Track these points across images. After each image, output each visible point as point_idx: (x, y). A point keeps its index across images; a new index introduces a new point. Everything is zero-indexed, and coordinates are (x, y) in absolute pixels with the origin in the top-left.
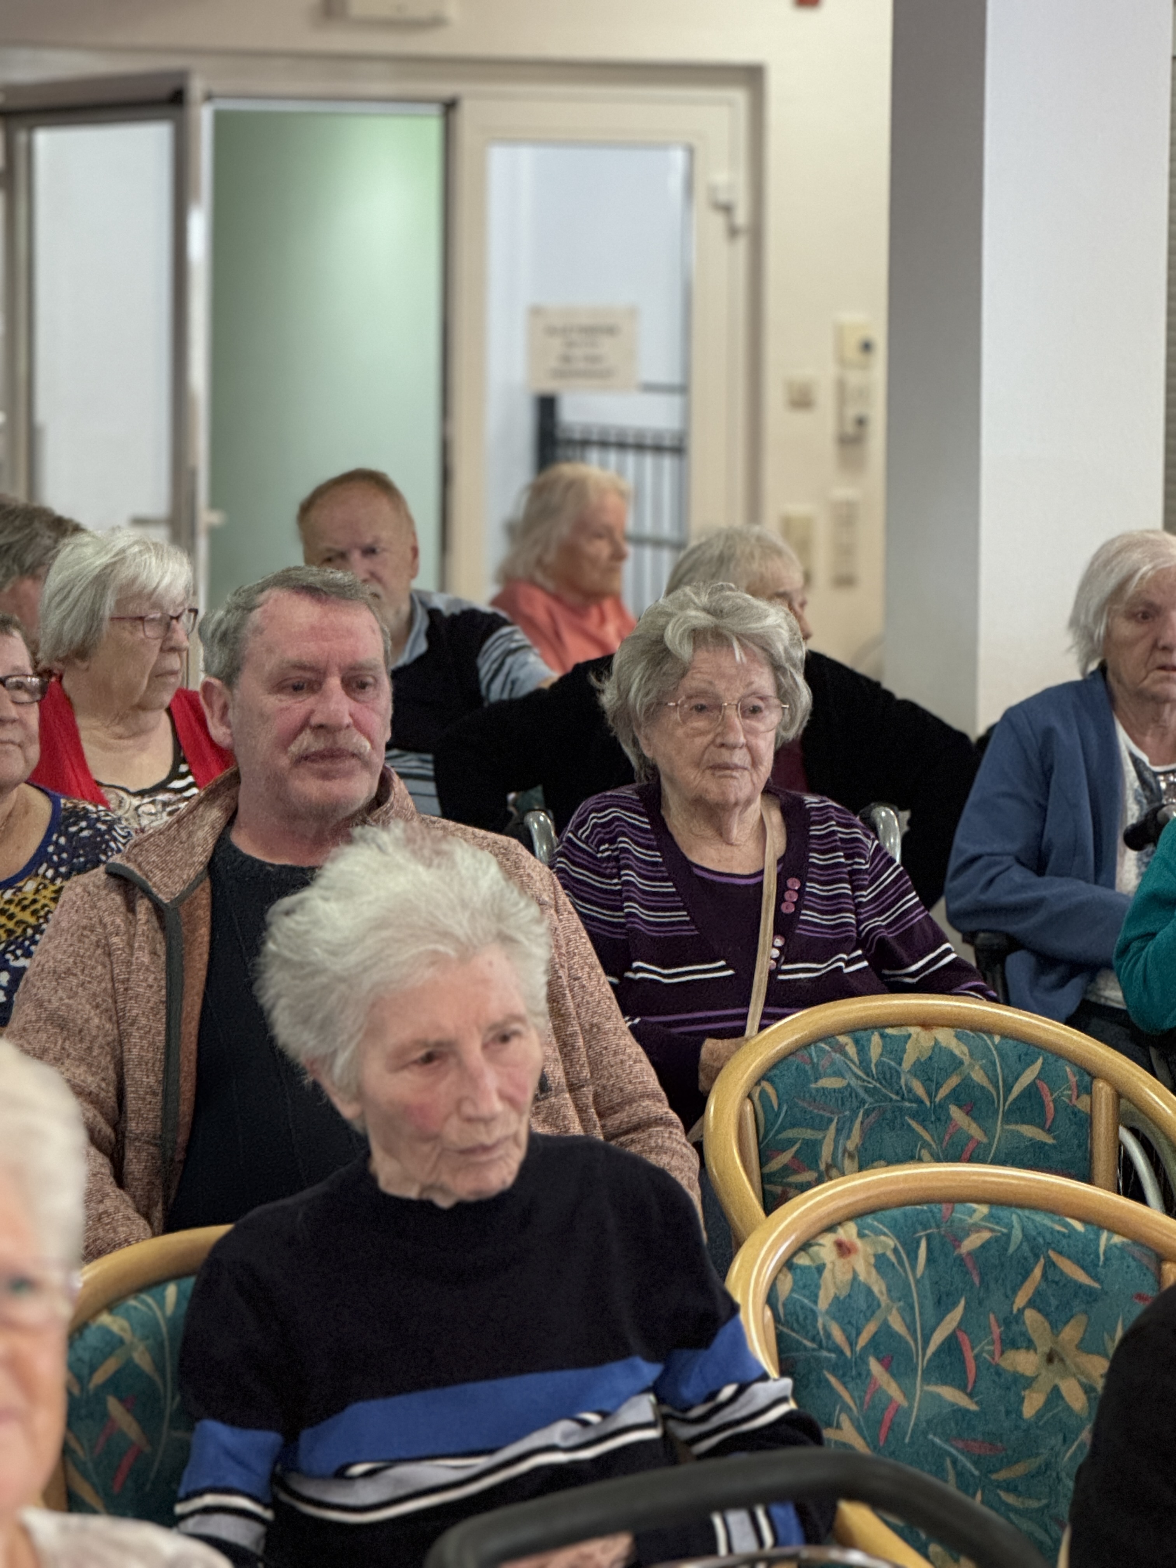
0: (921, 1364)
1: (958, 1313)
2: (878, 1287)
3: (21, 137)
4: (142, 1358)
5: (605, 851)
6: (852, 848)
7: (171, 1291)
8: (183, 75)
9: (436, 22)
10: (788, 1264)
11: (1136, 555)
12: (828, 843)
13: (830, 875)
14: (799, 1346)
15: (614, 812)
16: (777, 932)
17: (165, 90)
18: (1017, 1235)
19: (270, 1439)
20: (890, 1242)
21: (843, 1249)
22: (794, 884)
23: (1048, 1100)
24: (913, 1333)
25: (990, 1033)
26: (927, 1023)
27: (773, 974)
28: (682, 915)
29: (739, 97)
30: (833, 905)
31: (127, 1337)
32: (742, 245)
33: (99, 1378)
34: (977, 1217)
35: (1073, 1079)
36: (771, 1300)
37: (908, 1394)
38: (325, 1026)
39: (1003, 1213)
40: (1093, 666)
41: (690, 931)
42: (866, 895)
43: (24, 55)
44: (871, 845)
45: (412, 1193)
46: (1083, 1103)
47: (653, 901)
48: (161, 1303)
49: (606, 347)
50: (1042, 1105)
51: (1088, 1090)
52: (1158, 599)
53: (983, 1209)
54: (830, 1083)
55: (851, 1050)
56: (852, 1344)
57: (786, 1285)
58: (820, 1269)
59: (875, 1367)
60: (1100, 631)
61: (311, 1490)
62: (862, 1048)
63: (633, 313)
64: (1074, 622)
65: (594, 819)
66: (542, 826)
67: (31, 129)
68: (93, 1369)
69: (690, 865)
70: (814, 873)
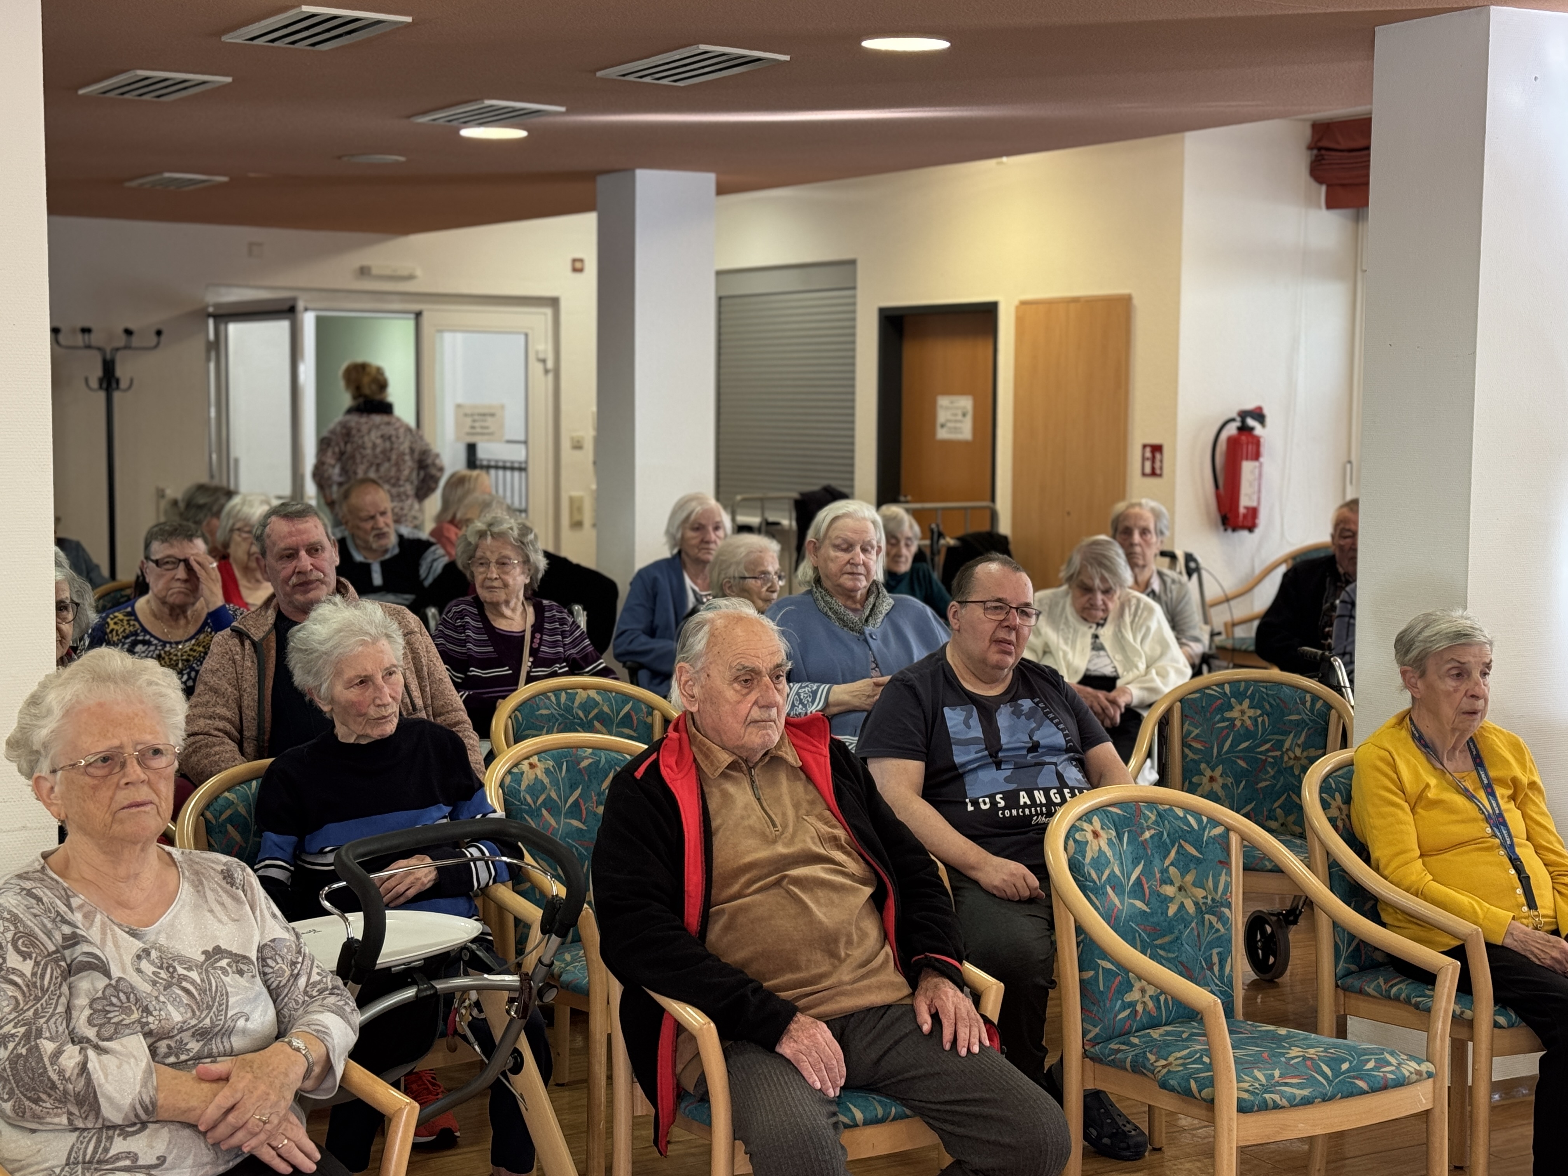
0: (564, 811)
1: (579, 791)
2: (546, 781)
3: (222, 327)
4: (242, 810)
5: (459, 623)
6: (563, 622)
7: (254, 783)
8: (294, 299)
9: (411, 277)
10: (509, 772)
11: (694, 504)
12: (552, 620)
13: (553, 632)
14: (514, 804)
15: (463, 607)
16: (530, 655)
17: (286, 306)
18: (603, 760)
19: (293, 839)
20: (551, 763)
21: (532, 766)
22: (538, 636)
23: (635, 718)
24: (560, 799)
25: (611, 692)
26: (585, 688)
27: (528, 673)
28: (491, 649)
29: (549, 311)
30: (555, 644)
31: (235, 801)
32: (550, 376)
33: (224, 817)
34: (587, 754)
35: (645, 710)
36: (502, 785)
37: (558, 823)
38: (317, 674)
39: (597, 752)
40: (675, 551)
41: (494, 655)
42: (568, 641)
43: (223, 290)
44: (571, 620)
45: (352, 740)
46: (649, 720)
47: (478, 643)
48: (250, 789)
49: (490, 421)
50: (632, 721)
51: (650, 714)
52: (703, 522)
53: (590, 751)
54: (544, 712)
55: (553, 698)
56: (535, 803)
57: (508, 779)
58: (522, 773)
59: (544, 812)
60: (679, 535)
61: (310, 859)
62: (558, 698)
63: (502, 407)
64: (668, 532)
65: (454, 609)
66: (434, 615)
67: (226, 324)
68: (221, 813)
69: (494, 628)
70: (545, 631)
